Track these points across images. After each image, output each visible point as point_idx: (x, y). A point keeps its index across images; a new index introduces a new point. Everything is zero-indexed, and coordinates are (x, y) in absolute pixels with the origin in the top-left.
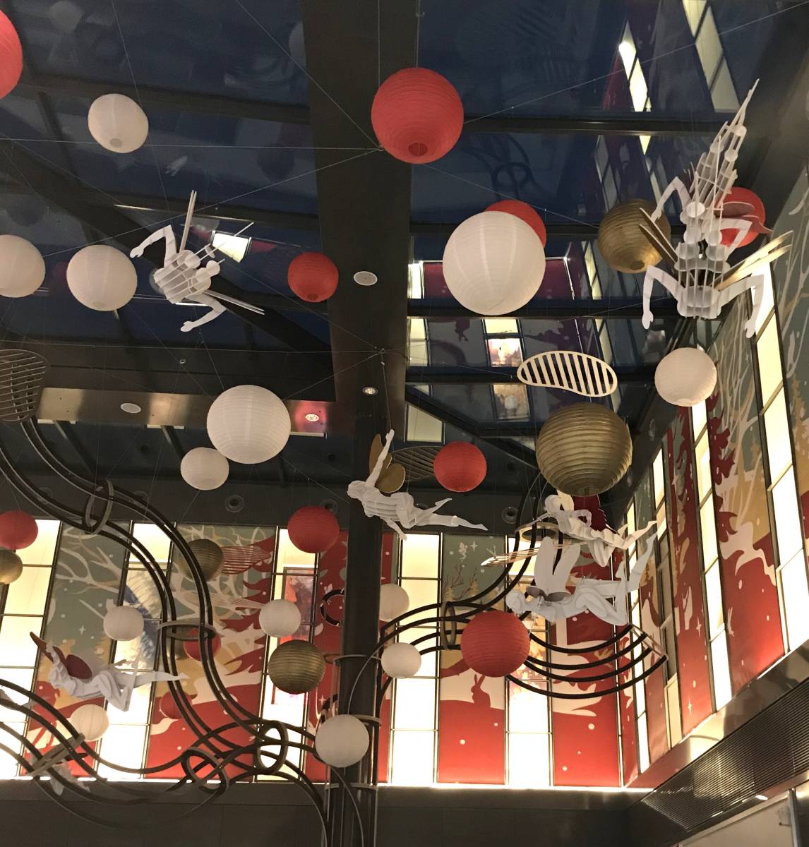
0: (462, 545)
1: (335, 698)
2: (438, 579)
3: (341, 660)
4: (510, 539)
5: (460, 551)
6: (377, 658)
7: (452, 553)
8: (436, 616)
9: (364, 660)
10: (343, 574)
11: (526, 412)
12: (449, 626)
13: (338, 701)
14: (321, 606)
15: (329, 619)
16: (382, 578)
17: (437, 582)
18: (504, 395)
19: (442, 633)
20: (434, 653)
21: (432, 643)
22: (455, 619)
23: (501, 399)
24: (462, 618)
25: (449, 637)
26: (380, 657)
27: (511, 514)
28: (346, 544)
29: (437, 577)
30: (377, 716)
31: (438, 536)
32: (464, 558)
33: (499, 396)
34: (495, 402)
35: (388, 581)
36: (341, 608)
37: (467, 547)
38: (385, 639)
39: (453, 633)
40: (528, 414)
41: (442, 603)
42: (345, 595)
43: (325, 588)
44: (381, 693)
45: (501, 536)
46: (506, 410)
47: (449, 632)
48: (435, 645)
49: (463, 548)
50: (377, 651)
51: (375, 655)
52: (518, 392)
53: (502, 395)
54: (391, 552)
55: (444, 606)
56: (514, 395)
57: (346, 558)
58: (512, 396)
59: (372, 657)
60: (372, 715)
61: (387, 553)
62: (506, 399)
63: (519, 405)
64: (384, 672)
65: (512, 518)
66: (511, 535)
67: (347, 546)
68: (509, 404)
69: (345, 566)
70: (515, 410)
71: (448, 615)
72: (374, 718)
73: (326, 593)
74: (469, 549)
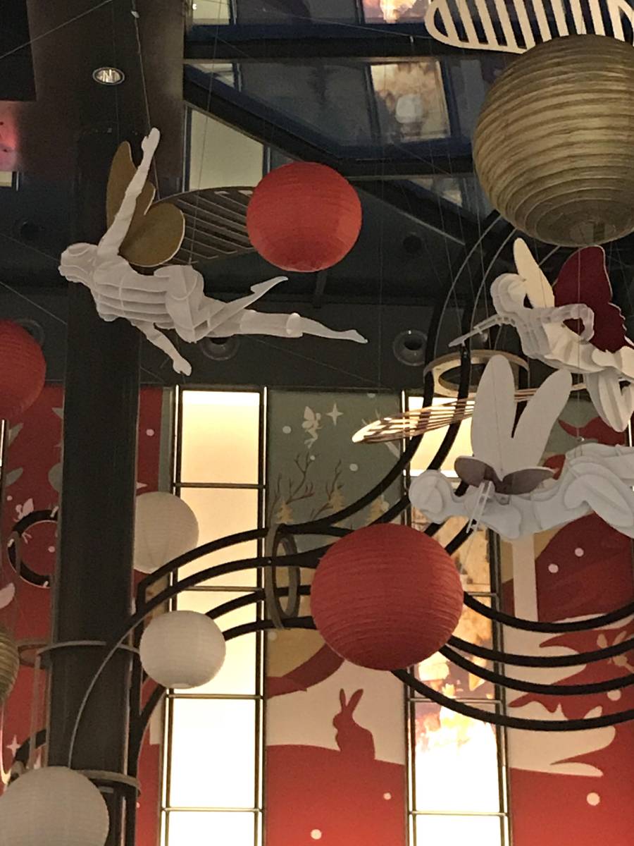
0: (308, 412)
1: (40, 738)
2: (259, 487)
3: (53, 652)
4: (411, 399)
5: (305, 425)
6: (130, 647)
7: (287, 430)
8: (255, 556)
9: (99, 652)
10: (56, 476)
11: (442, 129)
12: (283, 577)
13: (46, 745)
14: (10, 544)
15: (25, 572)
16: (139, 485)
17: (256, 491)
18: (394, 93)
19: (270, 593)
20: (253, 635)
21: (247, 614)
22: (296, 561)
23: (388, 104)
24: (311, 559)
25: (284, 601)
26: (137, 645)
27: (412, 345)
28: (60, 412)
29: (256, 482)
30: (132, 773)
31: (257, 395)
32: (313, 440)
33: (383, 95)
34: (375, 108)
35: (152, 488)
36: (52, 549)
37: (319, 416)
38: (145, 608)
39: (293, 592)
40: (445, 132)
41: (267, 528)
42: (59, 523)
43: (18, 508)
44: (140, 723)
45: (391, 393)
46: (400, 125)
47: (284, 592)
48: (254, 619)
49: (310, 420)
50: (131, 632)
51: (125, 642)
52: (424, 85)
53: (390, 94)
54: (157, 430)
55: (272, 534)
56: (416, 92)
57: (61, 445)
58: (411, 96)
59: (119, 645)
60: (120, 771)
61: (150, 432)
62: (399, 102)
63: (426, 115)
64: (145, 675)
65: (415, 353)
66: (413, 391)
67: (62, 416)
68: (406, 111)
69: (59, 461)
70: (417, 125)
71: (281, 551)
72: (124, 777)
73: (20, 517)
74: (325, 422)
